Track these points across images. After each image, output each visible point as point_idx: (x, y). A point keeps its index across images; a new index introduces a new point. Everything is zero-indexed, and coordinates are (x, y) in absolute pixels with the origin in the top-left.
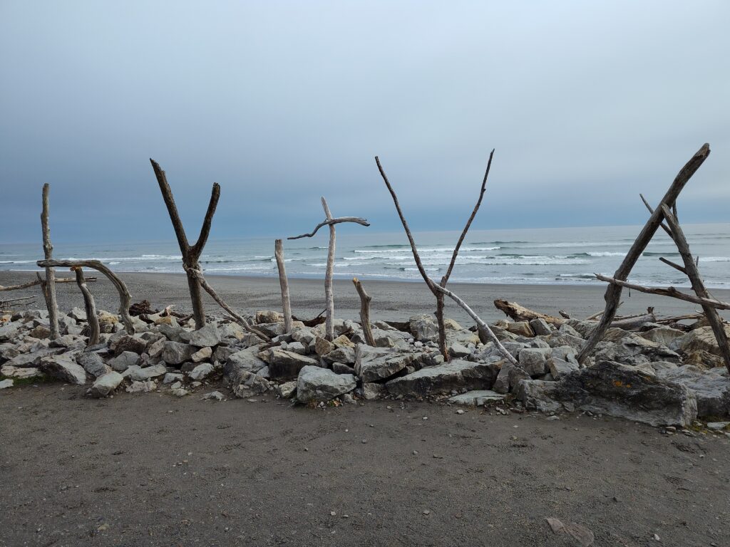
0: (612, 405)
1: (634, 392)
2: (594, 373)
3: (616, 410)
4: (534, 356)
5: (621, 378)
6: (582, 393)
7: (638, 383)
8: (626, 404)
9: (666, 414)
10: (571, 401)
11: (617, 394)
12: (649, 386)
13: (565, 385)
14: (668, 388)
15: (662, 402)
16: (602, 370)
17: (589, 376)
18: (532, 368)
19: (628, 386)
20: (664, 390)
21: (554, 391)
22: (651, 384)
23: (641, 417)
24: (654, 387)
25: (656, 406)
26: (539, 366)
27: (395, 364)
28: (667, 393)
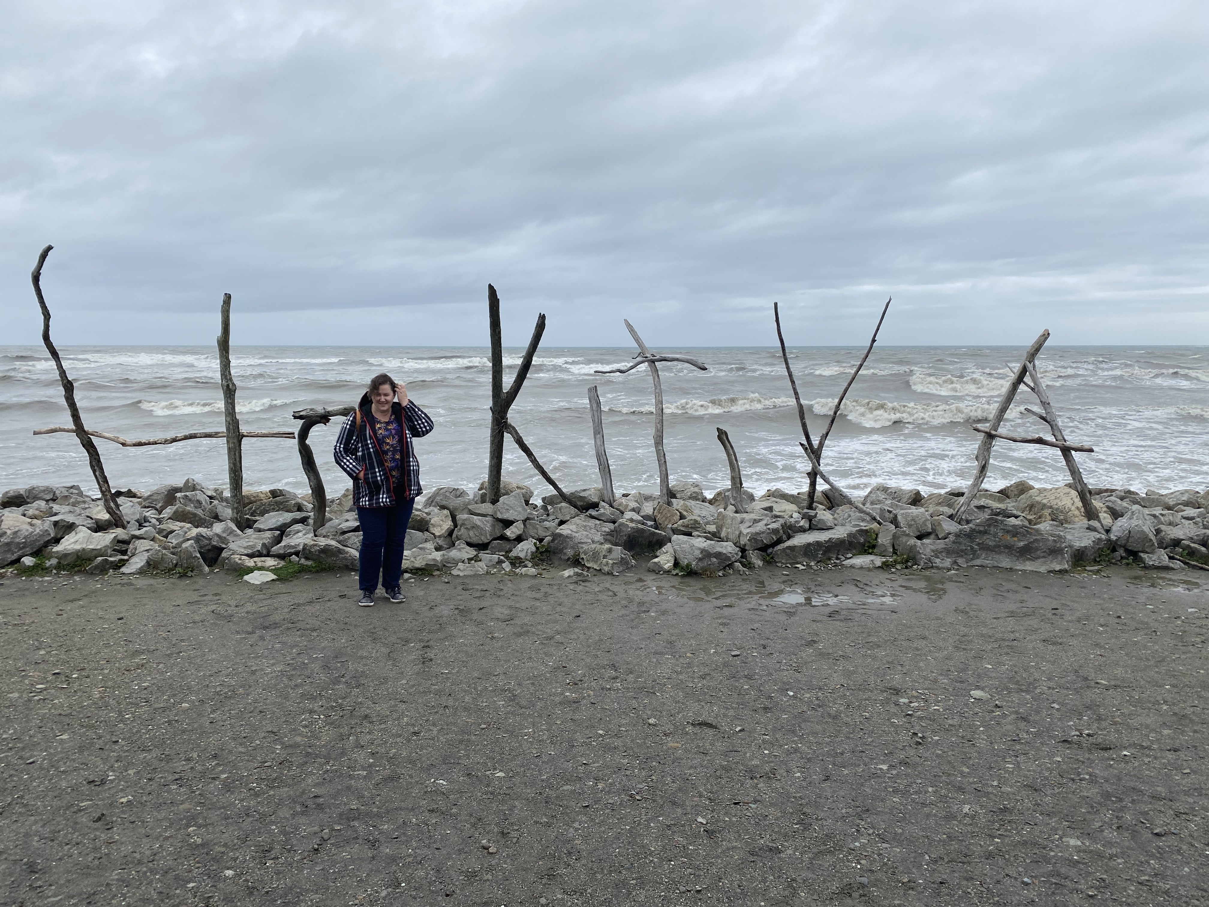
0: (1001, 557)
1: (1022, 544)
2: (982, 529)
3: (1005, 562)
4: (917, 516)
5: (1008, 532)
6: (972, 548)
7: (1024, 535)
8: (1015, 556)
9: (1052, 562)
10: (962, 556)
11: (1006, 547)
12: (1035, 537)
13: (954, 542)
14: (1051, 538)
15: (1047, 551)
16: (989, 526)
17: (977, 532)
18: (918, 529)
19: (1016, 539)
20: (1048, 540)
21: (945, 548)
22: (1035, 536)
23: (1029, 566)
24: (1038, 537)
25: (1042, 555)
26: (926, 525)
27: (776, 529)
28: (1051, 542)
